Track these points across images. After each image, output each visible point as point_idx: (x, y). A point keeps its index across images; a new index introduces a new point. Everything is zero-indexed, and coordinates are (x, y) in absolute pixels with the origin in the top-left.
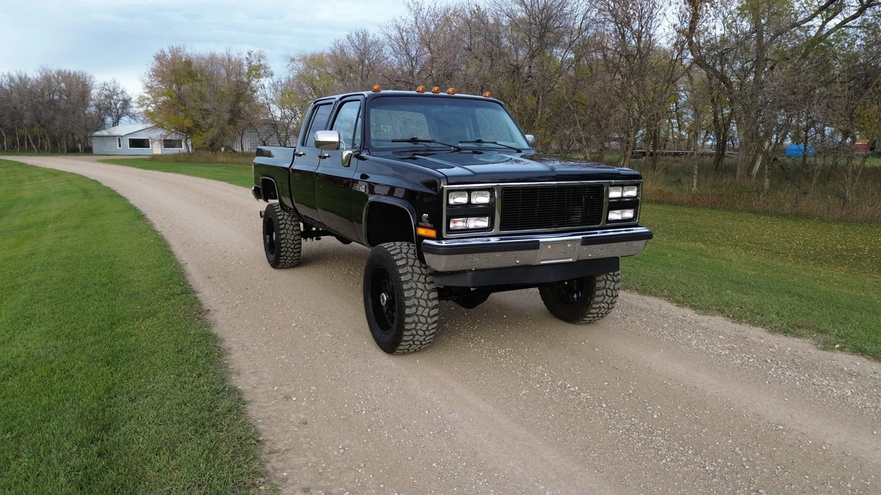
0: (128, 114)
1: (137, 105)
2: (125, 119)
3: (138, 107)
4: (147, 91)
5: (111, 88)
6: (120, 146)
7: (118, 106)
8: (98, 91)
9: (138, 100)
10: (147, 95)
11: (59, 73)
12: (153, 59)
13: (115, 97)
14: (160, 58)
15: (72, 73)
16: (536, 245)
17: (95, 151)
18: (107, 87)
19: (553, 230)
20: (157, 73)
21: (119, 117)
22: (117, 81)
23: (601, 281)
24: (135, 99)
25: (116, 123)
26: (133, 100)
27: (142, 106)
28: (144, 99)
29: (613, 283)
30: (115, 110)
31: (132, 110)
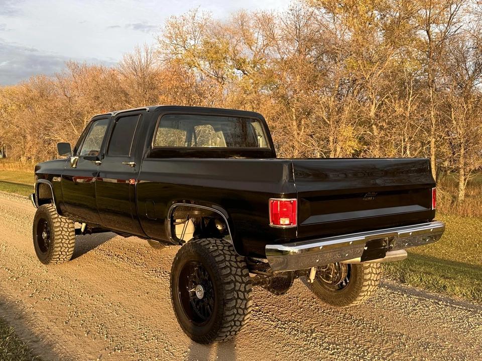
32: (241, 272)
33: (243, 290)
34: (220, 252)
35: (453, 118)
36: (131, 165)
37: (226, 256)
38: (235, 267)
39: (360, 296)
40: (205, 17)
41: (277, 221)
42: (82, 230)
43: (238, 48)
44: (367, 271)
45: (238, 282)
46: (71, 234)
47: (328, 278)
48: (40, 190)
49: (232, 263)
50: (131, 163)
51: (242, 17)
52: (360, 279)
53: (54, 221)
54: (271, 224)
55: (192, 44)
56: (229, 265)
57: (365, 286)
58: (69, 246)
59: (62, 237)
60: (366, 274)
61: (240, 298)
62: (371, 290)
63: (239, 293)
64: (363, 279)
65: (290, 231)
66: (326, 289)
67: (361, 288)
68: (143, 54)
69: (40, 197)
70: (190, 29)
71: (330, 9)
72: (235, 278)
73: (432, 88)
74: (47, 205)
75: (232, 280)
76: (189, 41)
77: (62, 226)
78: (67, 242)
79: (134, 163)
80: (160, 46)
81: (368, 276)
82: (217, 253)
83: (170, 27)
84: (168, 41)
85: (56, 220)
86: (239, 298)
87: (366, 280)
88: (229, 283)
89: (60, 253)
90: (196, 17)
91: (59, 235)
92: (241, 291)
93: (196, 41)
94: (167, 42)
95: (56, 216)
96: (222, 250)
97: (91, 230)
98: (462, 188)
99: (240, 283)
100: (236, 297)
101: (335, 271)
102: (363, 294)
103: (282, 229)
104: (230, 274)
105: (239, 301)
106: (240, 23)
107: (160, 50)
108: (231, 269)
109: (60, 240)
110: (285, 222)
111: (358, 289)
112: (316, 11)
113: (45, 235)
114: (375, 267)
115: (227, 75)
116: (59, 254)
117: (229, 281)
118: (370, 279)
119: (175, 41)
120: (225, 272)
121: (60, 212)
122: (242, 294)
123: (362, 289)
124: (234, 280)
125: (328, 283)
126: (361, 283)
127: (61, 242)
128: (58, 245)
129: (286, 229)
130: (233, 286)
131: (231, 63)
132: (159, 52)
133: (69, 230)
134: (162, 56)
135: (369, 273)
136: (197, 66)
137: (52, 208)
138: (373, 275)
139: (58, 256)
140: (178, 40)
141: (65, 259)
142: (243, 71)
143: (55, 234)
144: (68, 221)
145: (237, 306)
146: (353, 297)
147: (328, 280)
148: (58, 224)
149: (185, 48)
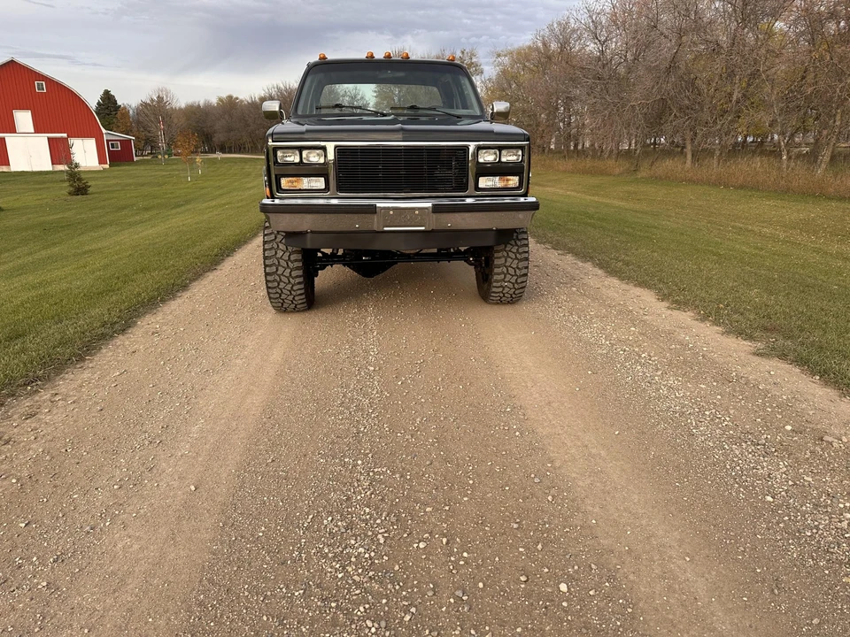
16: (372, 210)
19: (403, 195)
23: (500, 258)
29: (516, 261)
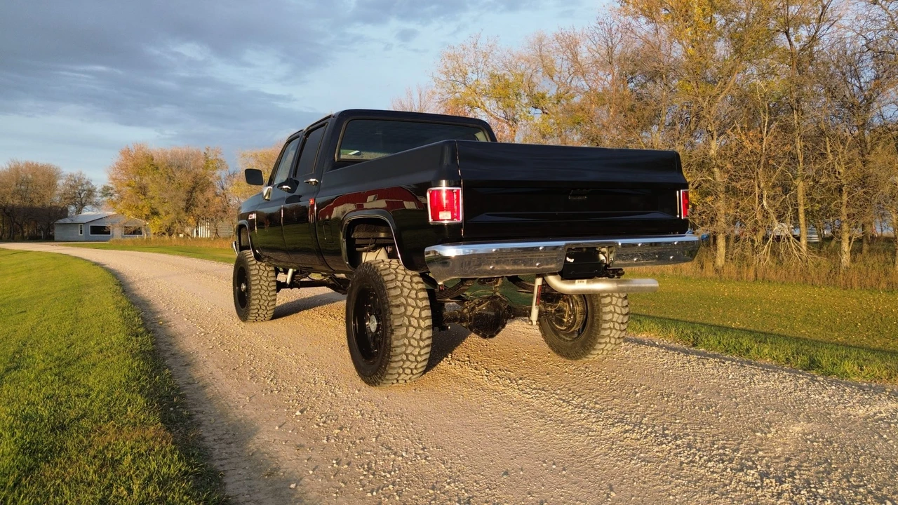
0: (91, 203)
1: (101, 194)
2: (88, 207)
3: (101, 196)
4: (111, 181)
5: (76, 179)
6: (81, 233)
7: (82, 195)
8: (64, 181)
9: (102, 190)
10: (111, 186)
11: (27, 165)
12: (118, 154)
13: (80, 187)
14: (126, 153)
15: (39, 165)
17: (56, 239)
18: (73, 179)
20: (122, 167)
21: (83, 205)
22: (83, 173)
24: (99, 188)
25: (79, 211)
26: (97, 190)
27: (106, 195)
28: (108, 189)
30: (78, 199)
31: (95, 200)
32: (416, 294)
33: (417, 316)
34: (392, 271)
35: (829, 151)
36: (311, 182)
37: (399, 275)
38: (408, 289)
39: (600, 343)
40: (490, 43)
41: (436, 217)
42: (288, 282)
43: (535, 80)
44: (607, 309)
45: (410, 305)
46: (271, 284)
47: (561, 322)
48: (242, 235)
49: (405, 284)
50: (311, 180)
51: (540, 40)
52: (598, 320)
53: (251, 268)
54: (431, 220)
55: (474, 80)
56: (400, 285)
57: (605, 329)
58: (269, 298)
59: (260, 287)
60: (605, 313)
61: (412, 326)
62: (616, 337)
63: (411, 319)
64: (601, 319)
65: (453, 228)
66: (561, 338)
67: (600, 332)
68: (416, 97)
69: (242, 244)
70: (472, 60)
71: (651, 17)
72: (406, 300)
73: (797, 111)
74: (246, 251)
75: (402, 303)
76: (470, 75)
77: (260, 274)
78: (267, 293)
79: (314, 180)
80: (434, 84)
81: (608, 316)
82: (387, 272)
83: (446, 60)
84: (444, 78)
85: (254, 267)
86: (410, 325)
87: (606, 321)
88: (398, 306)
89: (259, 307)
90: (479, 44)
91: (256, 285)
92: (414, 317)
93: (480, 75)
94: (442, 78)
95: (254, 262)
96: (395, 269)
97: (299, 284)
98: (846, 250)
99: (413, 307)
100: (407, 323)
101: (570, 313)
102: (603, 341)
103: (442, 225)
104: (401, 295)
105: (411, 329)
106: (537, 47)
107: (435, 89)
108: (402, 290)
109: (258, 291)
110: (445, 217)
111: (596, 334)
112: (634, 22)
113: (244, 287)
114: (620, 305)
115: (520, 116)
116: (257, 308)
117: (398, 303)
118: (611, 321)
119: (453, 77)
120: (393, 293)
121: (258, 257)
122: (416, 321)
123: (601, 334)
124: (405, 302)
125: (561, 330)
126: (599, 326)
127: (259, 294)
128: (256, 297)
129: (448, 225)
130: (402, 309)
131: (527, 101)
132: (433, 93)
133: (269, 279)
134: (437, 96)
135: (610, 312)
136: (480, 105)
137: (250, 254)
138: (616, 315)
139: (257, 311)
140: (457, 75)
141: (266, 316)
142: (542, 109)
143: (253, 283)
144: (268, 269)
145: (409, 335)
146: (590, 345)
147: (561, 326)
148: (256, 272)
149: (465, 84)
